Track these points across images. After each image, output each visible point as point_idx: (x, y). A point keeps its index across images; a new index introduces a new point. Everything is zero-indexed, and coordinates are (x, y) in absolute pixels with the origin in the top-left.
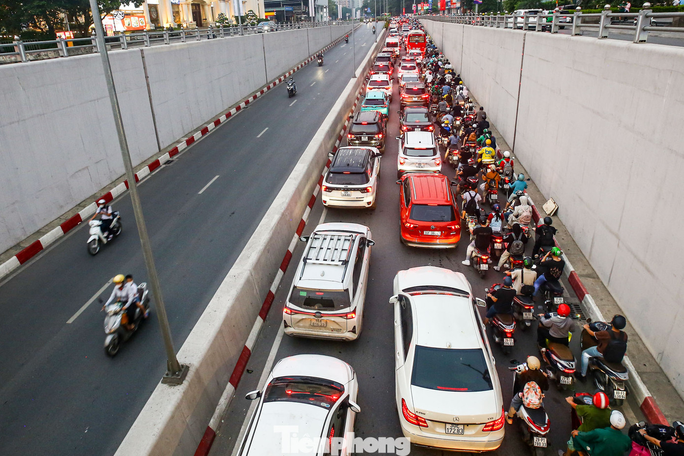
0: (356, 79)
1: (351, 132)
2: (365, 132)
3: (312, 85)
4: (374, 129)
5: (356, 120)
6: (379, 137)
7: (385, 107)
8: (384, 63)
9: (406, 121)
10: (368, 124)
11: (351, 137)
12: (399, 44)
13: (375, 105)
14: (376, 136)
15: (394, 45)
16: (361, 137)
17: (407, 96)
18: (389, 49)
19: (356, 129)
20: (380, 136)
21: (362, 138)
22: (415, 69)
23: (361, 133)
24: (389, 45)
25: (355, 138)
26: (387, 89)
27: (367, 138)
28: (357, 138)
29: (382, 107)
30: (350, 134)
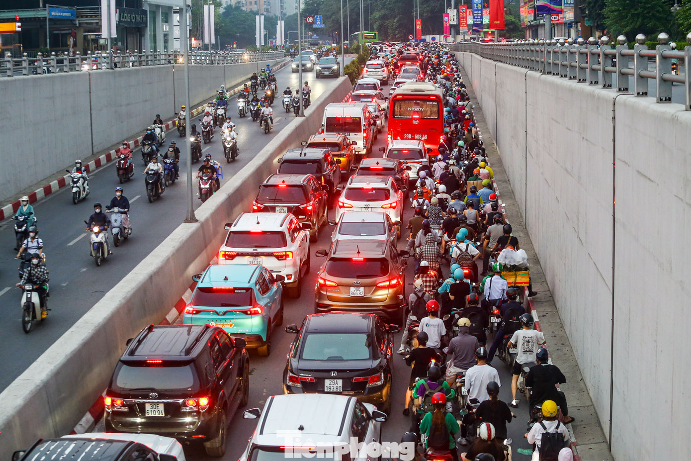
0: (194, 226)
1: (113, 387)
2: (153, 390)
3: (71, 244)
4: (184, 379)
5: (132, 353)
6: (198, 404)
7: (256, 313)
8: (299, 179)
9: (300, 358)
10: (167, 364)
11: (113, 405)
12: (363, 122)
13: (223, 305)
14: (191, 402)
15: (352, 125)
16: (142, 407)
17: (332, 281)
18: (334, 138)
19: (127, 379)
20: (204, 401)
21: (148, 407)
22: (387, 197)
23: (144, 393)
24: (335, 125)
25: (125, 409)
26: (280, 257)
27: (161, 407)
28: (131, 407)
29: (245, 313)
30: (110, 394)
